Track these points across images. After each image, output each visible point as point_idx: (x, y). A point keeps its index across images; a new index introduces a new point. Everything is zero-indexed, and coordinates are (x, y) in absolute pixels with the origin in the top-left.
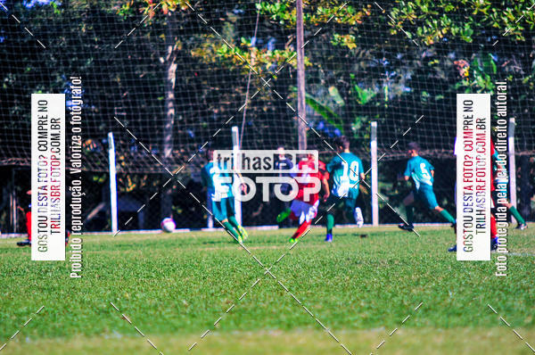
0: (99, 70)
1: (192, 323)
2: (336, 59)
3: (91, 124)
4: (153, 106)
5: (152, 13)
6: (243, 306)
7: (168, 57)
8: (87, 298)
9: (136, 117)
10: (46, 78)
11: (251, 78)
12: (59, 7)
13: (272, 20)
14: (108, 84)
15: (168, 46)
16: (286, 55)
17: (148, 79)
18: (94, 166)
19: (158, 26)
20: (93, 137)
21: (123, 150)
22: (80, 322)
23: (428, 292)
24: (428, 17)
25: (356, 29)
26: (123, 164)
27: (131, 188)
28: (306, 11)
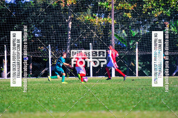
0: (46, 24)
1: (76, 108)
2: (125, 21)
4: (64, 36)
5: (64, 5)
6: (93, 103)
7: (69, 20)
8: (41, 99)
9: (58, 39)
10: (28, 26)
11: (96, 27)
12: (33, 3)
13: (104, 8)
14: (49, 28)
15: (69, 16)
16: (108, 19)
17: (62, 27)
18: (44, 55)
19: (66, 9)
21: (53, 50)
23: (154, 99)
24: (156, 7)
25: (131, 11)
26: (53, 55)
28: (115, 5)
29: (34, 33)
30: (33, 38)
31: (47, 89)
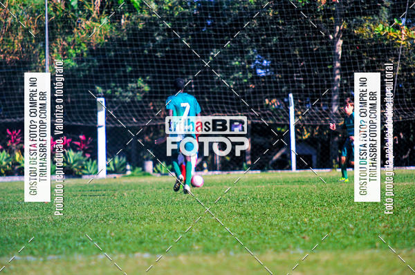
0: (282, 45)
1: (357, 243)
3: (276, 87)
4: (324, 73)
5: (323, 1)
6: (397, 229)
7: (336, 35)
8: (274, 222)
9: (311, 82)
10: (242, 52)
11: (402, 50)
14: (289, 56)
15: (336, 26)
17: (320, 52)
18: (278, 120)
19: (329, 11)
20: (277, 97)
21: (300, 107)
22: (270, 240)
26: (300, 117)
27: (307, 136)
29: (255, 68)
30: (252, 78)
31: (286, 197)
